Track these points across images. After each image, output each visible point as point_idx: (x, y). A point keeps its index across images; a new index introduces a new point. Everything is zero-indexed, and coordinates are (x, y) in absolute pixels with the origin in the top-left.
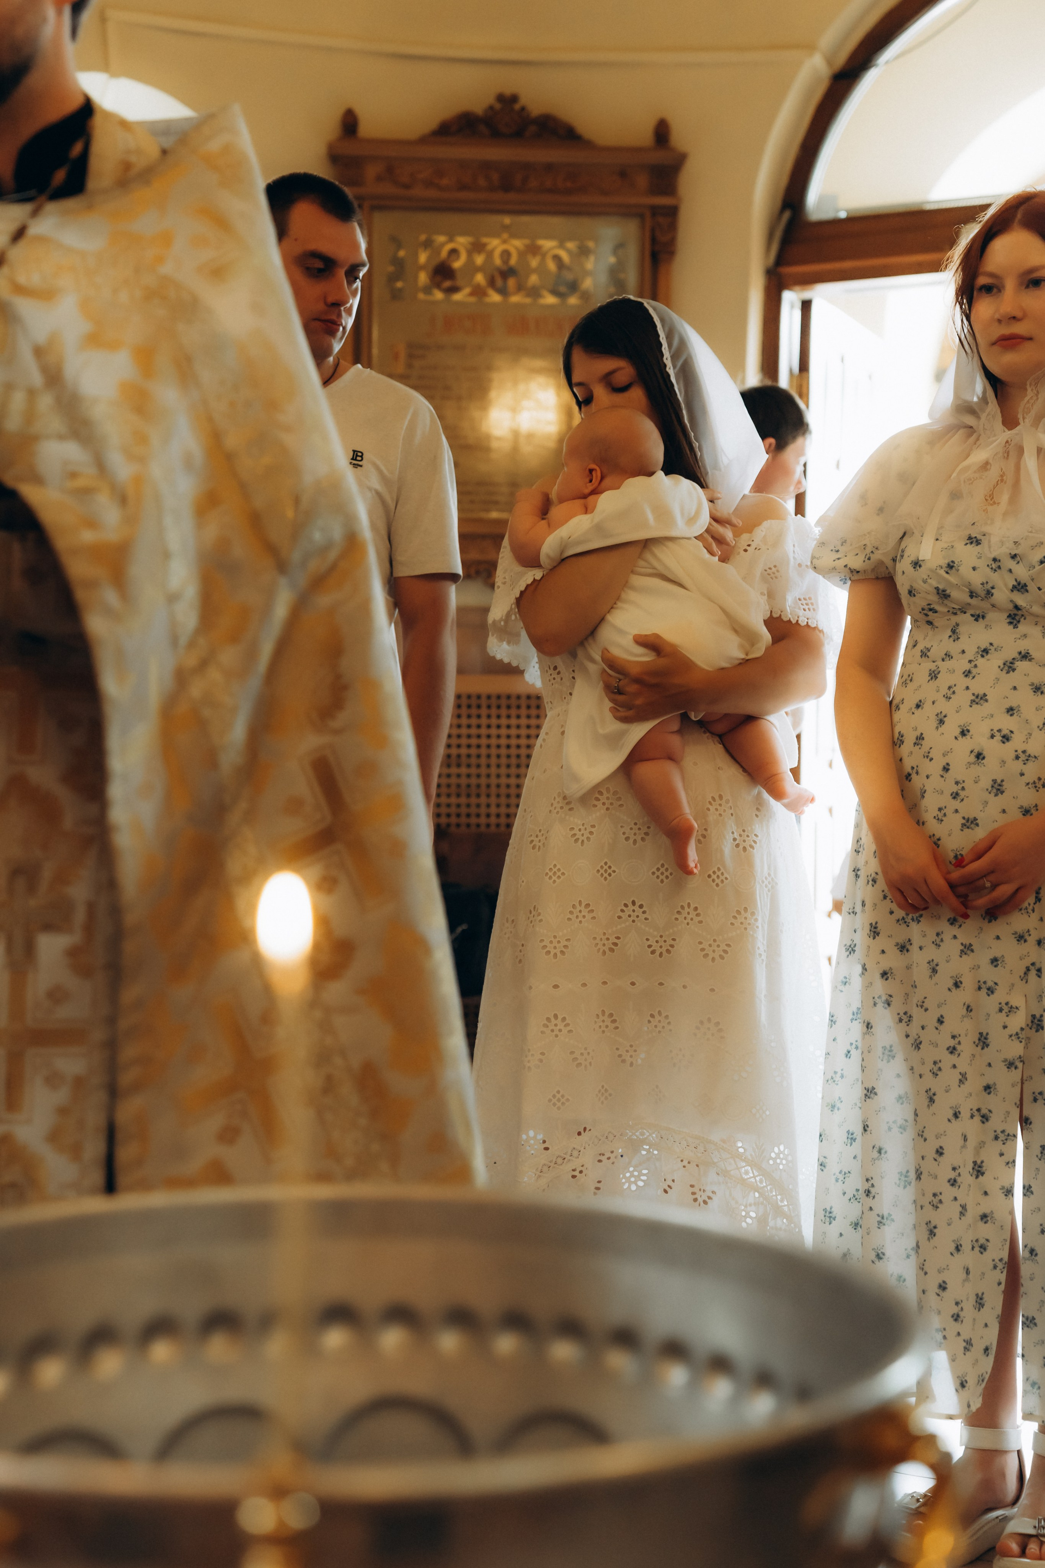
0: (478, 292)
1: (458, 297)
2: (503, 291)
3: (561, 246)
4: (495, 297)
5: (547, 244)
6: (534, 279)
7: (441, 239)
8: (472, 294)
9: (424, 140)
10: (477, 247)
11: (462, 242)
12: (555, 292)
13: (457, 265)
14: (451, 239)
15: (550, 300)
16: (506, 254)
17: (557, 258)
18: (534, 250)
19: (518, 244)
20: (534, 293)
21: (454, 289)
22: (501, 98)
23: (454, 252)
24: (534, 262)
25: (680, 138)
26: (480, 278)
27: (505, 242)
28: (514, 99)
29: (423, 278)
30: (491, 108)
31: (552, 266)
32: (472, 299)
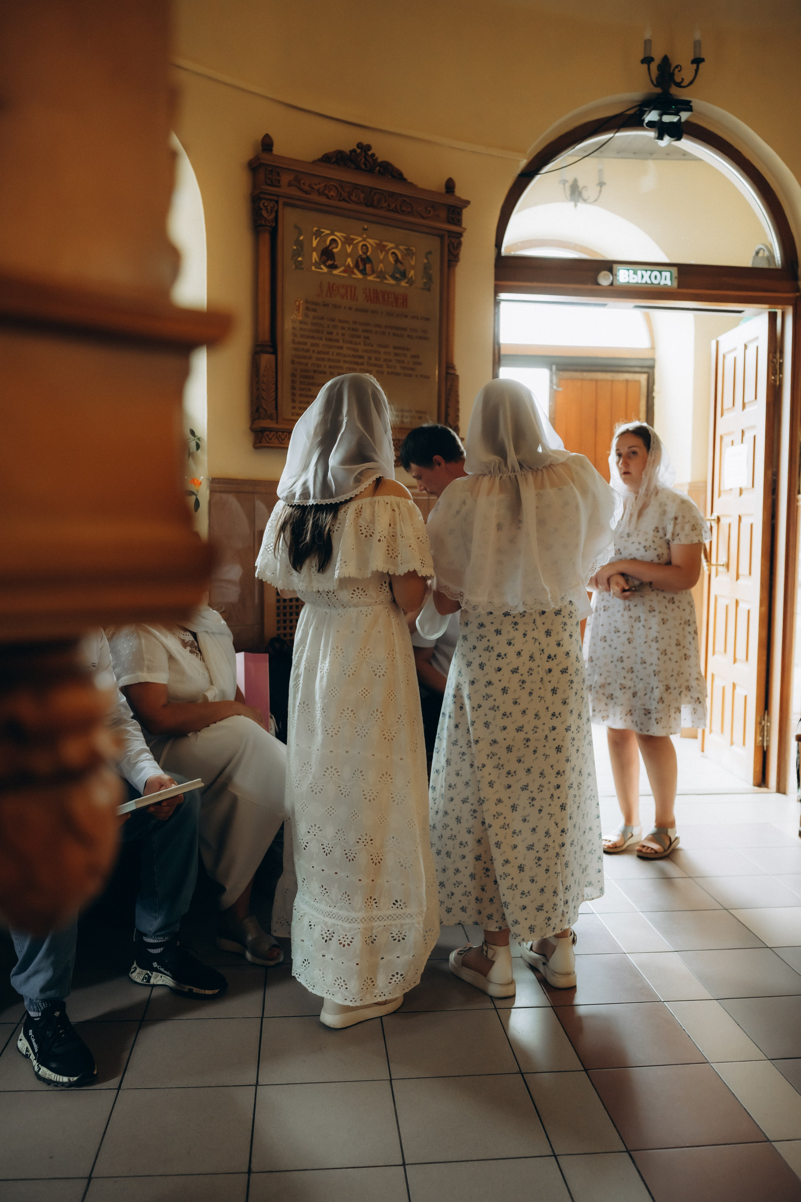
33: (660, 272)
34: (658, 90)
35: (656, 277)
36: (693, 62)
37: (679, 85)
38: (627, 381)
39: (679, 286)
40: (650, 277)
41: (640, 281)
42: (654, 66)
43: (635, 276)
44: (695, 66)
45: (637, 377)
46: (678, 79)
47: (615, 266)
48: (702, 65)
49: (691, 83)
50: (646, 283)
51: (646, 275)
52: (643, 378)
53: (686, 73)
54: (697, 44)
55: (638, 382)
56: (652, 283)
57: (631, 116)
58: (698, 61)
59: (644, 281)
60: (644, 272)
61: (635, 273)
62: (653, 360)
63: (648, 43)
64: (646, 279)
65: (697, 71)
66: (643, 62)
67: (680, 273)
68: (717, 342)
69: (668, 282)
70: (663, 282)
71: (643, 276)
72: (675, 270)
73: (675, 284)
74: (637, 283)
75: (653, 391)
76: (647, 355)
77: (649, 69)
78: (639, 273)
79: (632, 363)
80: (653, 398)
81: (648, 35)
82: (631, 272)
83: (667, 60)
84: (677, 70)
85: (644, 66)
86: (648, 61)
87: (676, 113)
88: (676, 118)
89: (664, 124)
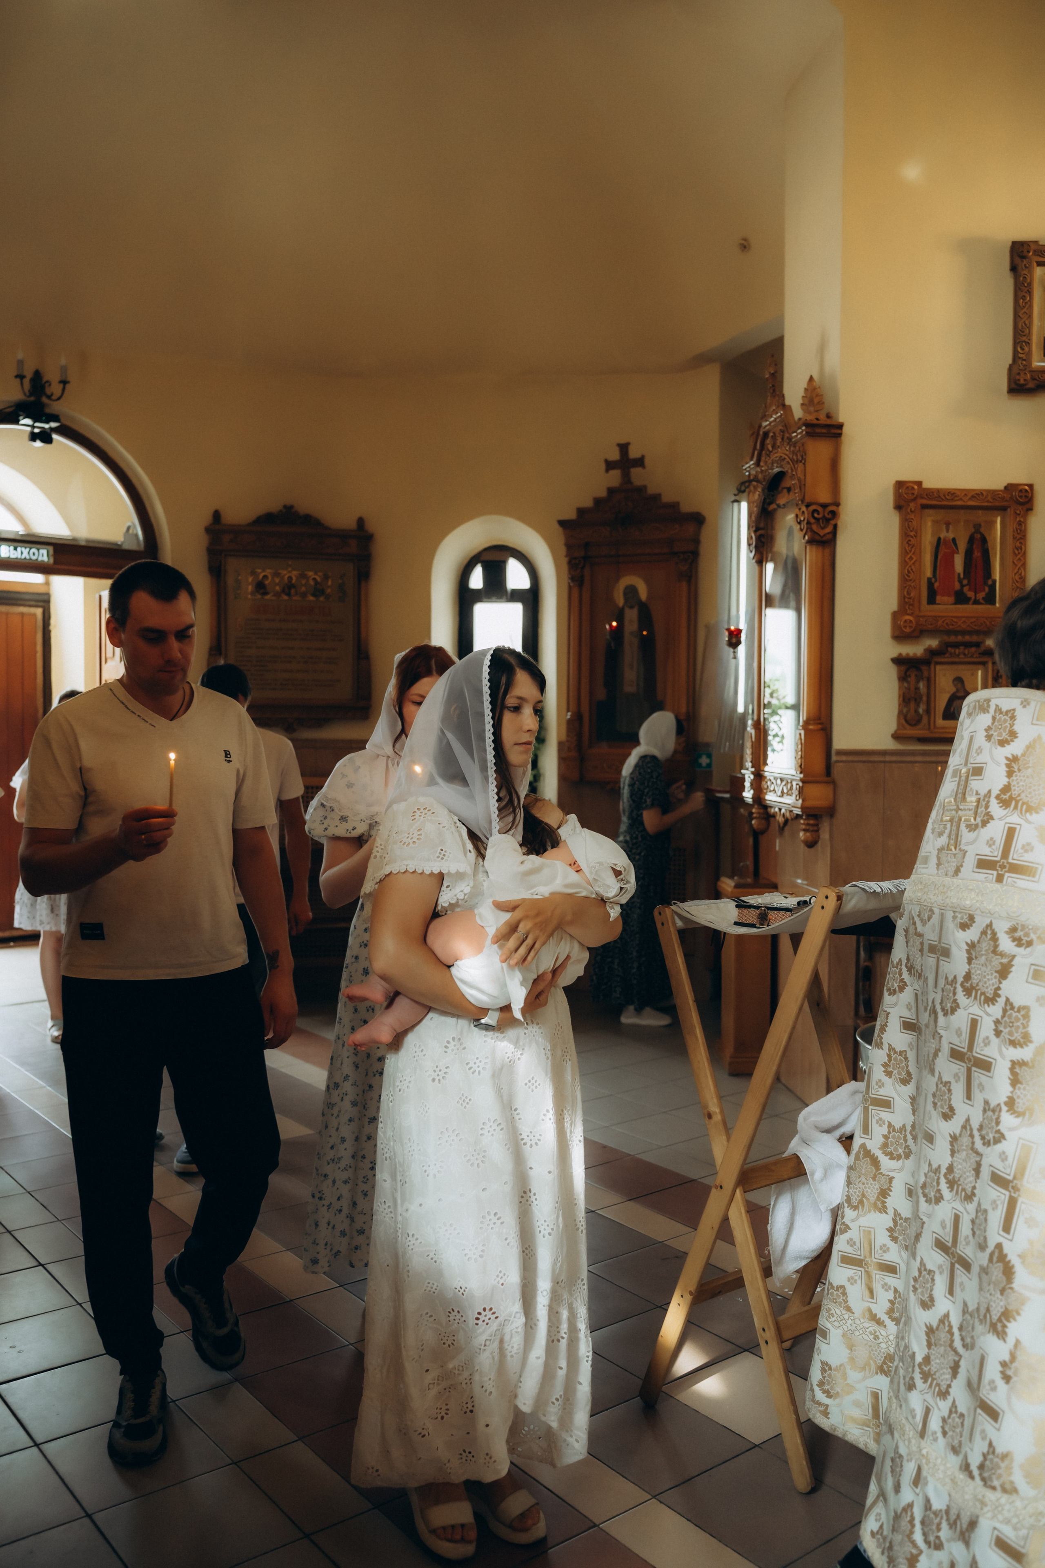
0: (277, 594)
1: (268, 597)
2: (289, 594)
3: (316, 573)
4: (285, 597)
5: (310, 574)
6: (303, 589)
7: (259, 571)
8: (274, 595)
9: (249, 525)
10: (276, 574)
11: (268, 572)
12: (314, 595)
13: (267, 582)
14: (264, 571)
15: (311, 598)
16: (290, 578)
17: (314, 579)
18: (303, 576)
19: (294, 574)
20: (304, 595)
21: (266, 593)
22: (285, 507)
23: (265, 577)
24: (304, 582)
25: (370, 527)
26: (277, 588)
27: (290, 572)
28: (292, 507)
29: (250, 588)
30: (281, 511)
31: (312, 583)
32: (274, 598)
33: (38, 550)
34: (32, 399)
35: (34, 554)
36: (60, 382)
37: (49, 397)
38: (22, 614)
39: (55, 562)
40: (29, 553)
41: (19, 557)
42: (27, 382)
43: (15, 552)
44: (61, 386)
45: (32, 610)
46: (48, 392)
48: (67, 386)
49: (59, 399)
50: (25, 558)
51: (25, 551)
52: (39, 612)
53: (55, 389)
54: (64, 369)
55: (35, 615)
56: (30, 559)
57: (9, 414)
58: (64, 382)
59: (23, 557)
60: (23, 549)
61: (15, 549)
62: (48, 595)
63: (20, 363)
64: (25, 555)
65: (64, 390)
66: (17, 377)
67: (55, 551)
68: (100, 597)
69: (45, 559)
70: (40, 559)
71: (22, 553)
72: (51, 549)
73: (52, 561)
74: (17, 558)
75: (49, 624)
76: (42, 590)
77: (22, 384)
78: (19, 549)
79: (27, 597)
80: (50, 631)
81: (20, 356)
82: (12, 548)
83: (37, 376)
84: (47, 385)
85: (18, 380)
86: (20, 377)
87: (47, 422)
88: (46, 426)
89: (37, 431)
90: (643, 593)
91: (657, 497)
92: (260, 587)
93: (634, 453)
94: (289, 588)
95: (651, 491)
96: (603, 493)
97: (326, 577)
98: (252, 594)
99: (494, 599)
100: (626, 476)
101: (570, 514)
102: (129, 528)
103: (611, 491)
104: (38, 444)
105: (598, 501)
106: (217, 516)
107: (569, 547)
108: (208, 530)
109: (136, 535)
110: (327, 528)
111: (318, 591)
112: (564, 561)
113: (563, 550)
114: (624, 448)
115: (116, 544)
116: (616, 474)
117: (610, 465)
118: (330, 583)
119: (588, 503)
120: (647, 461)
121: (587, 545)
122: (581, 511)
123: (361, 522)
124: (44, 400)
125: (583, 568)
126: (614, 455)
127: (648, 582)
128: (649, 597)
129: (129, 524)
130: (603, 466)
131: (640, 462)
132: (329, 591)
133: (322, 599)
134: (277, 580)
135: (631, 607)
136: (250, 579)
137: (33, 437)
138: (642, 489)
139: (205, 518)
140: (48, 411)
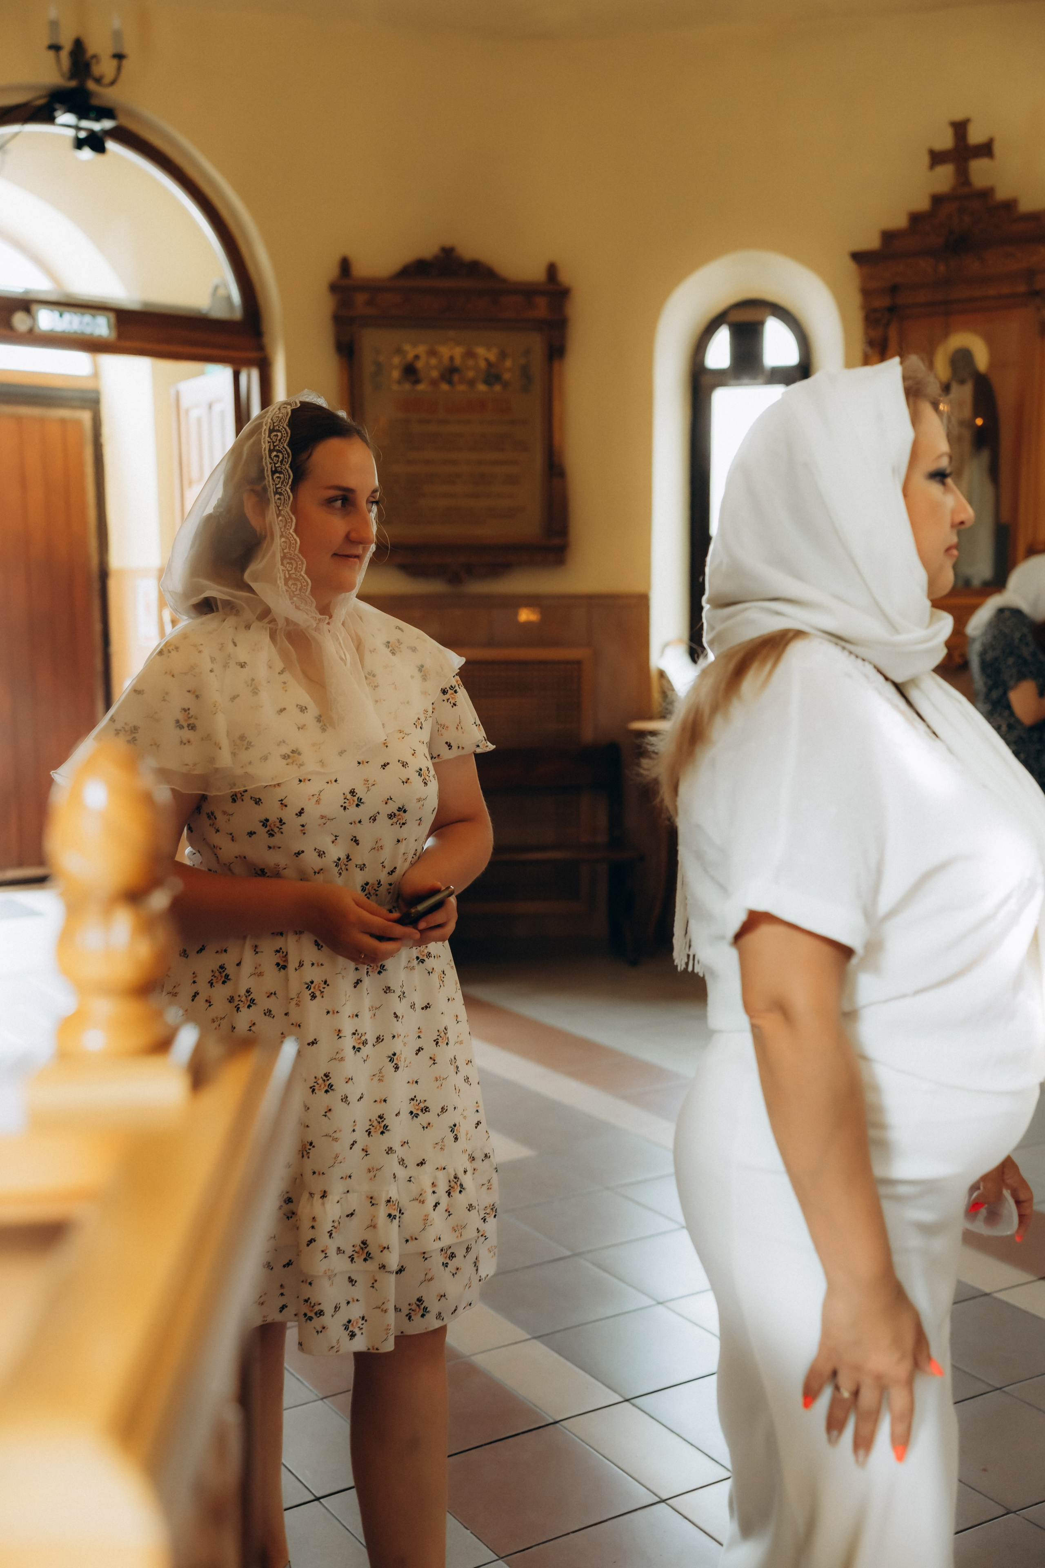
33: (93, 318)
34: (73, 84)
35: (88, 324)
36: (113, 56)
37: (98, 80)
38: (63, 420)
39: (116, 336)
40: (81, 322)
41: (68, 328)
42: (64, 55)
43: (61, 321)
44: (114, 63)
45: (77, 413)
46: (96, 70)
47: (34, 307)
48: (125, 63)
49: (113, 83)
50: (77, 331)
51: (76, 320)
52: (86, 416)
53: (106, 67)
54: (117, 36)
55: (78, 423)
56: (84, 332)
57: (38, 108)
58: (119, 57)
59: (73, 329)
60: (72, 317)
61: (62, 316)
62: (97, 392)
63: (54, 25)
64: (76, 325)
65: (119, 69)
66: (50, 48)
67: (119, 319)
69: (105, 332)
70: (97, 331)
71: (70, 323)
72: (112, 316)
73: (113, 334)
74: (65, 330)
75: (100, 436)
76: (89, 385)
77: (58, 60)
78: (66, 317)
79: (69, 394)
80: (101, 446)
81: (53, 14)
82: (57, 315)
83: (79, 46)
84: (94, 61)
85: (51, 54)
86: (55, 48)
87: (98, 119)
88: (97, 126)
89: (82, 135)
90: (982, 358)
91: (1010, 205)
92: (410, 372)
93: (975, 136)
94: (450, 373)
95: (1002, 194)
96: (923, 204)
97: (503, 355)
98: (399, 382)
99: (745, 381)
100: (963, 175)
101: (871, 242)
102: (216, 288)
103: (937, 200)
104: (87, 154)
105: (915, 218)
106: (345, 265)
107: (866, 293)
108: (334, 288)
109: (229, 299)
110: (504, 281)
111: (492, 376)
112: (857, 317)
113: (855, 299)
114: (960, 128)
115: (199, 311)
116: (946, 172)
117: (937, 158)
118: (508, 363)
119: (899, 221)
120: (997, 148)
121: (894, 289)
122: (888, 236)
123: (552, 270)
124: (91, 85)
125: (887, 325)
126: (945, 141)
127: (990, 341)
128: (992, 364)
129: (216, 280)
130: (926, 160)
131: (986, 150)
132: (507, 376)
133: (498, 388)
134: (433, 361)
135: (962, 382)
136: (396, 360)
137: (79, 144)
138: (986, 194)
139: (329, 270)
140: (95, 102)
